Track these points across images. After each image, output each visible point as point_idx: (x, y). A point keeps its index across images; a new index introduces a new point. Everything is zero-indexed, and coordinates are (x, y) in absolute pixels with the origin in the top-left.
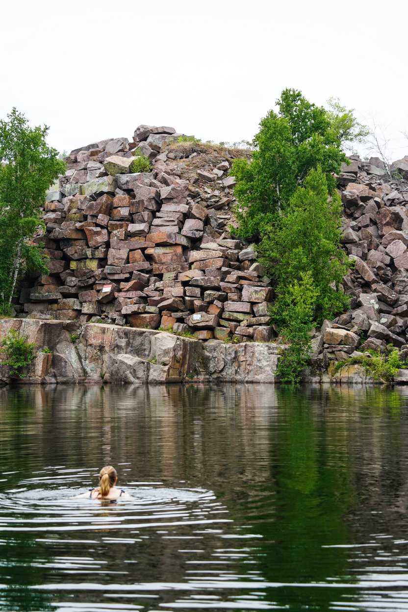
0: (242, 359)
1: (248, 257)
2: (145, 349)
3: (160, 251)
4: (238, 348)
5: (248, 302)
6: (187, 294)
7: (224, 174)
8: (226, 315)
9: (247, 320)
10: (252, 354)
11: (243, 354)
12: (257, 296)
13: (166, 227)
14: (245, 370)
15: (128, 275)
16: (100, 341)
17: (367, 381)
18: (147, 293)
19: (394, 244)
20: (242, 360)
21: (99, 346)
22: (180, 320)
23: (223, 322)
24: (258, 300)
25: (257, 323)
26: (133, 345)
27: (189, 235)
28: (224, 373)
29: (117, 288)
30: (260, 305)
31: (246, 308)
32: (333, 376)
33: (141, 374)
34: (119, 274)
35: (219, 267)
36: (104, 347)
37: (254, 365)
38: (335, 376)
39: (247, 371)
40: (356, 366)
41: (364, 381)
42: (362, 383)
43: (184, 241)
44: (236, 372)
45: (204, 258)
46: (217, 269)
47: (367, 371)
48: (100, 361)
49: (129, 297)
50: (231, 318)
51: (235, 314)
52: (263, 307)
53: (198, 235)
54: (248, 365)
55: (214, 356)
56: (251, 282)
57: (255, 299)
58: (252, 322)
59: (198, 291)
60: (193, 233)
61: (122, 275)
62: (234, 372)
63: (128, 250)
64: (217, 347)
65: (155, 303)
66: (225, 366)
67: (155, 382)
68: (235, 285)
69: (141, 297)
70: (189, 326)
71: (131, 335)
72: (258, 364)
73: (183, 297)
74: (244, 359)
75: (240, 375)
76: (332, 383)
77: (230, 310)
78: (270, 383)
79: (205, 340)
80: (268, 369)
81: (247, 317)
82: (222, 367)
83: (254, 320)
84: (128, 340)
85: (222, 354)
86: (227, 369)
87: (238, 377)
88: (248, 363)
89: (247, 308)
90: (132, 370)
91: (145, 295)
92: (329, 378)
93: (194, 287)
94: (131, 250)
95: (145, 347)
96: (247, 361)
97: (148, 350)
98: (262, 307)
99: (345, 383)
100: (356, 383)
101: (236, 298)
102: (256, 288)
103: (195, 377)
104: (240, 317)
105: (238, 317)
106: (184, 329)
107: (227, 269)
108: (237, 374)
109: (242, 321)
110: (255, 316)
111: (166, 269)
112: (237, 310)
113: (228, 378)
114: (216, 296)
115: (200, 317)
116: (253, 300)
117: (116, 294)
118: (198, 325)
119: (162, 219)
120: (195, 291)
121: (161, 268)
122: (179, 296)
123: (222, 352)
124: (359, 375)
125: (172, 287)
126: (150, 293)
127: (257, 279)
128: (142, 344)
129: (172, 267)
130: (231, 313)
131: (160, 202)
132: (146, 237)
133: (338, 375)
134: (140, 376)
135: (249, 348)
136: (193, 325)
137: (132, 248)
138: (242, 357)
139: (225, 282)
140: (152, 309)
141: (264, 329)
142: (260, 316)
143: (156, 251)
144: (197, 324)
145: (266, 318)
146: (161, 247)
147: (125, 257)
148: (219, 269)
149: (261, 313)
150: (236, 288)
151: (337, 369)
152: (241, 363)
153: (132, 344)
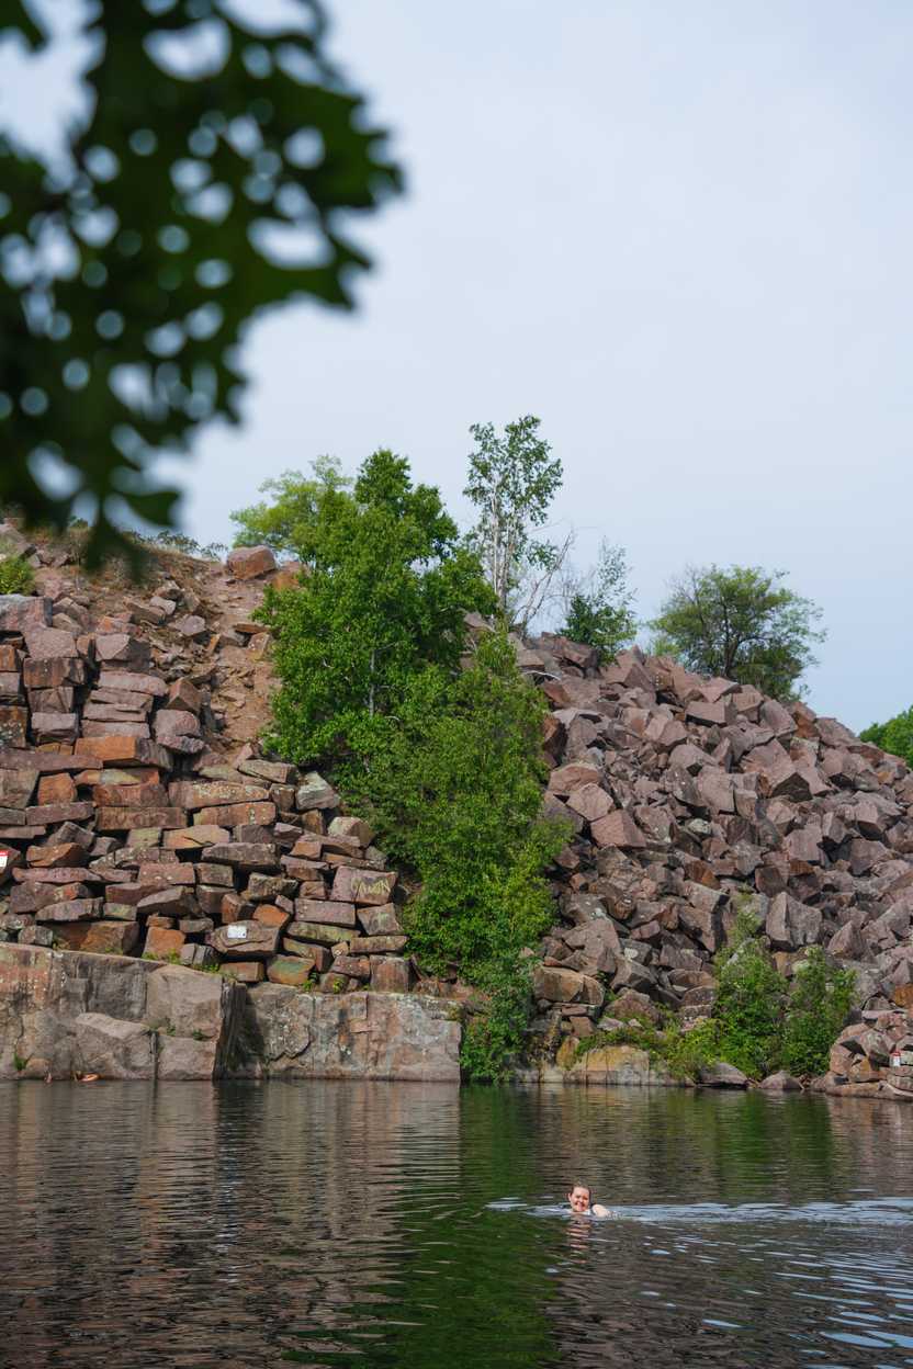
0: (358, 1027)
1: (320, 803)
2: (131, 1003)
3: (115, 777)
4: (348, 1004)
5: (350, 902)
6: (205, 879)
7: (177, 610)
8: (300, 928)
9: (348, 943)
10: (384, 1018)
11: (364, 1017)
12: (371, 890)
13: (118, 725)
14: (367, 1053)
15: (42, 831)
16: (15, 983)
17: (653, 1079)
18: (103, 874)
19: (587, 792)
20: (357, 1031)
21: (14, 994)
22: (196, 938)
23: (290, 945)
24: (374, 898)
25: (376, 950)
26: (100, 993)
27: (175, 746)
28: (307, 1059)
29: (19, 860)
30: (377, 909)
31: (345, 914)
32: (568, 1068)
33: (141, 1058)
34: (22, 826)
35: (267, 823)
36: (26, 996)
37: (395, 1042)
38: (573, 1070)
39: (372, 1055)
40: (625, 1048)
41: (645, 1081)
42: (640, 1085)
43: (164, 760)
44: (343, 1057)
45: (225, 799)
46: (264, 826)
47: (653, 1060)
48: (12, 1028)
49: (53, 880)
50: (313, 936)
51: (321, 926)
52: (387, 915)
53: (194, 746)
54: (375, 1041)
55: (280, 1020)
56: (351, 860)
57: (367, 896)
58: (363, 945)
59: (226, 873)
60: (183, 742)
61: (26, 829)
62: (336, 1057)
63: (38, 773)
64: (282, 1000)
65: (130, 898)
66: (309, 1043)
67: (181, 1078)
68: (319, 865)
69: (85, 883)
70: (215, 950)
71: (95, 970)
72: (408, 1040)
73: (193, 886)
74: (364, 1029)
75: (354, 1063)
76: (566, 1083)
77: (310, 917)
78: (450, 1082)
79: (252, 984)
80: (437, 1050)
81: (347, 935)
82: (303, 1045)
83: (367, 942)
84: (90, 982)
85: (302, 1016)
86: (314, 1050)
87: (347, 1069)
88: (374, 1036)
89: (348, 916)
90: (120, 1050)
91: (98, 879)
92: (559, 1072)
93: (217, 863)
94: (43, 774)
95: (132, 998)
96: (371, 1032)
97: (139, 1005)
98: (383, 915)
99: (599, 1084)
100: (626, 1084)
101: (321, 892)
102: (367, 874)
103: (241, 1067)
104: (332, 933)
105: (328, 934)
106: (207, 957)
107: (289, 828)
108: (346, 1062)
109: (336, 943)
110: (364, 934)
111: (134, 819)
112: (326, 920)
113: (317, 1070)
114: (279, 886)
115: (245, 931)
116: (362, 898)
117: (18, 874)
118: (239, 949)
119: (109, 706)
120: (221, 874)
121: (122, 816)
122: (186, 882)
123: (300, 1013)
124: (632, 1068)
125: (155, 862)
126: (110, 874)
127: (360, 853)
128: (123, 991)
129: (147, 816)
130: (312, 925)
131: (93, 666)
132: (73, 744)
133: (579, 1066)
134: (141, 1064)
135: (377, 1005)
136: (226, 950)
137: (44, 768)
138: (357, 1025)
139: (294, 856)
140: (122, 910)
141: (400, 962)
142: (379, 934)
143: (104, 779)
144: (236, 948)
145: (397, 939)
146: (114, 770)
147: (30, 787)
148: (270, 827)
149: (381, 928)
150: (320, 871)
151: (579, 1054)
152: (355, 1037)
153: (97, 989)
